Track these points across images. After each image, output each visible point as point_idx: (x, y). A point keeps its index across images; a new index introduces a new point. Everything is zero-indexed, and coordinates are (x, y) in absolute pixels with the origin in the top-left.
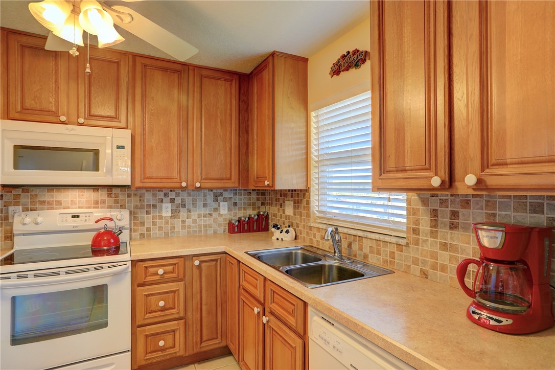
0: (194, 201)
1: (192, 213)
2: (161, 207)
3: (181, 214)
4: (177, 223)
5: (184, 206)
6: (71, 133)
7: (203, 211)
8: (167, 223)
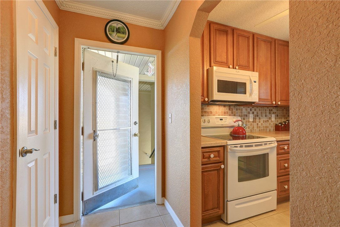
0: (262, 113)
1: (261, 120)
2: (249, 116)
3: (257, 120)
4: (255, 124)
5: (258, 116)
6: (238, 73)
7: (266, 119)
8: (251, 125)
